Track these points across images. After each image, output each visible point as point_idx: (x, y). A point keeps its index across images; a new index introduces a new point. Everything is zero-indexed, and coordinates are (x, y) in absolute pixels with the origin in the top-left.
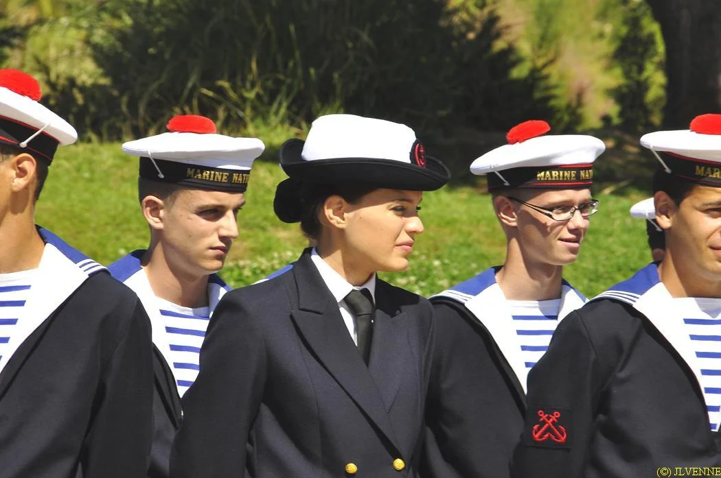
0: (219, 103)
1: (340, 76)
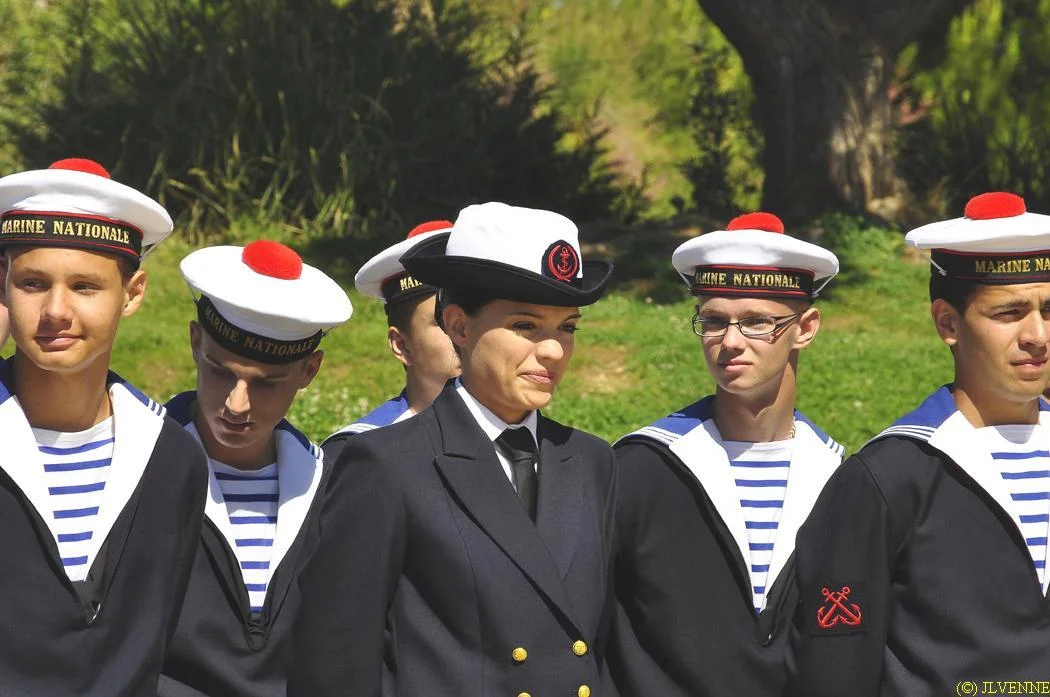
0: (193, 197)
1: (349, 157)
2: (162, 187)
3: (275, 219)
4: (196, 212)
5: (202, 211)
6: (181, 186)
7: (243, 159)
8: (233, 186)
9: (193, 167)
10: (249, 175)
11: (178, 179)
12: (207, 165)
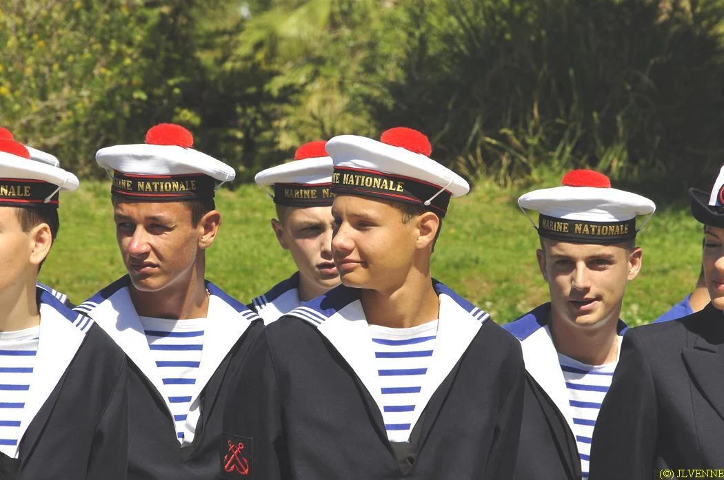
0: (503, 151)
1: (624, 118)
2: (479, 143)
3: (566, 166)
4: (505, 161)
5: (509, 161)
6: (494, 142)
7: (541, 121)
8: (533, 141)
9: (502, 127)
10: (546, 134)
11: (491, 137)
12: (513, 126)
